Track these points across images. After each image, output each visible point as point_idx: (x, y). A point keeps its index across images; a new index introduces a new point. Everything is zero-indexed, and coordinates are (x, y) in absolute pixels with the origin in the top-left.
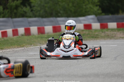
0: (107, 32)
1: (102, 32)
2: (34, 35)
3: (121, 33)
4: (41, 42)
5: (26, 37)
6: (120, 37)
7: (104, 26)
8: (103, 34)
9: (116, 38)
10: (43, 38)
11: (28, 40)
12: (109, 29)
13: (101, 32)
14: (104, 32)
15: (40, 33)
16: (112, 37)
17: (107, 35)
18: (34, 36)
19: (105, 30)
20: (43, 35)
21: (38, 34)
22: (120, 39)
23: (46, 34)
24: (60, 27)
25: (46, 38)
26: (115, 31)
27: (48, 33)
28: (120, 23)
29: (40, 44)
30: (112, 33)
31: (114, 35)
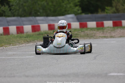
0: (86, 32)
1: (82, 31)
2: (13, 34)
3: (100, 32)
4: (20, 42)
5: (5, 37)
6: (100, 37)
7: (83, 26)
8: (82, 34)
9: (95, 37)
10: (22, 37)
11: (6, 40)
12: (89, 28)
13: (80, 32)
14: (84, 31)
15: (19, 32)
16: (92, 36)
17: (86, 34)
18: (13, 36)
19: (84, 29)
20: (23, 34)
21: (18, 33)
22: (99, 38)
23: (25, 34)
24: (39, 26)
25: (25, 37)
26: (95, 30)
27: (27, 33)
28: (100, 22)
29: (19, 43)
30: (91, 32)
31: (94, 34)
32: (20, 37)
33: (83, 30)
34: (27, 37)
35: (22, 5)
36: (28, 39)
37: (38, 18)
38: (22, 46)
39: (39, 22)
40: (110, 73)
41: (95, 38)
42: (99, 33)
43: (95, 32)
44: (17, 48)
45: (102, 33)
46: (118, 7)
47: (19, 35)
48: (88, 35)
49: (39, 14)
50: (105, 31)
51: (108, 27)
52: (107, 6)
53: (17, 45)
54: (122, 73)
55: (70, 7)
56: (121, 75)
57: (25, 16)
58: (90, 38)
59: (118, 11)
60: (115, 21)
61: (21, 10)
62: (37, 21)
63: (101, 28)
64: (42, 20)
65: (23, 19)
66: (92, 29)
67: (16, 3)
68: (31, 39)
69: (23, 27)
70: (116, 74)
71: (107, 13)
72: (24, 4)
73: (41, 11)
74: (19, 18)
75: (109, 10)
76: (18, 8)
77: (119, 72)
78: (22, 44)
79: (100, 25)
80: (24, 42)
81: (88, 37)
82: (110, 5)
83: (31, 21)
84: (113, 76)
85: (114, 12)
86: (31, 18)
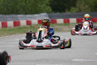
6: (66, 31)
10: (6, 30)
15: (4, 26)
20: (6, 28)
21: (2, 27)
23: (8, 28)
24: (19, 22)
25: (8, 31)
26: (62, 26)
27: (10, 27)
28: (66, 19)
29: (4, 35)
30: (60, 27)
31: (61, 29)
32: (5, 31)
33: (53, 26)
34: (10, 31)
35: (6, 5)
36: (10, 32)
37: (19, 16)
38: (6, 38)
39: (19, 19)
40: (74, 59)
41: (63, 32)
42: (66, 28)
43: (62, 27)
44: (2, 39)
45: (68, 27)
46: (80, 8)
47: (3, 28)
48: (57, 29)
49: (20, 12)
50: (71, 26)
51: (73, 23)
52: (72, 7)
53: (2, 37)
54: (83, 59)
55: (44, 7)
56: (82, 61)
57: (8, 14)
58: (59, 32)
59: (80, 10)
60: (78, 18)
61: (5, 9)
62: (18, 18)
63: (67, 24)
64: (22, 17)
65: (7, 16)
66: (60, 25)
67: (2, 3)
68: (13, 32)
69: (6, 23)
70: (78, 60)
71: (72, 12)
72: (8, 5)
73: (21, 10)
74: (4, 15)
75: (74, 10)
76: (3, 8)
77: (80, 59)
78: (6, 36)
79: (67, 22)
80: (8, 34)
81: (57, 30)
82: (75, 6)
83: (13, 18)
84: (76, 61)
85: (78, 12)
86: (13, 16)
